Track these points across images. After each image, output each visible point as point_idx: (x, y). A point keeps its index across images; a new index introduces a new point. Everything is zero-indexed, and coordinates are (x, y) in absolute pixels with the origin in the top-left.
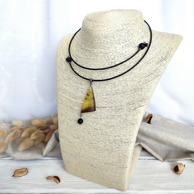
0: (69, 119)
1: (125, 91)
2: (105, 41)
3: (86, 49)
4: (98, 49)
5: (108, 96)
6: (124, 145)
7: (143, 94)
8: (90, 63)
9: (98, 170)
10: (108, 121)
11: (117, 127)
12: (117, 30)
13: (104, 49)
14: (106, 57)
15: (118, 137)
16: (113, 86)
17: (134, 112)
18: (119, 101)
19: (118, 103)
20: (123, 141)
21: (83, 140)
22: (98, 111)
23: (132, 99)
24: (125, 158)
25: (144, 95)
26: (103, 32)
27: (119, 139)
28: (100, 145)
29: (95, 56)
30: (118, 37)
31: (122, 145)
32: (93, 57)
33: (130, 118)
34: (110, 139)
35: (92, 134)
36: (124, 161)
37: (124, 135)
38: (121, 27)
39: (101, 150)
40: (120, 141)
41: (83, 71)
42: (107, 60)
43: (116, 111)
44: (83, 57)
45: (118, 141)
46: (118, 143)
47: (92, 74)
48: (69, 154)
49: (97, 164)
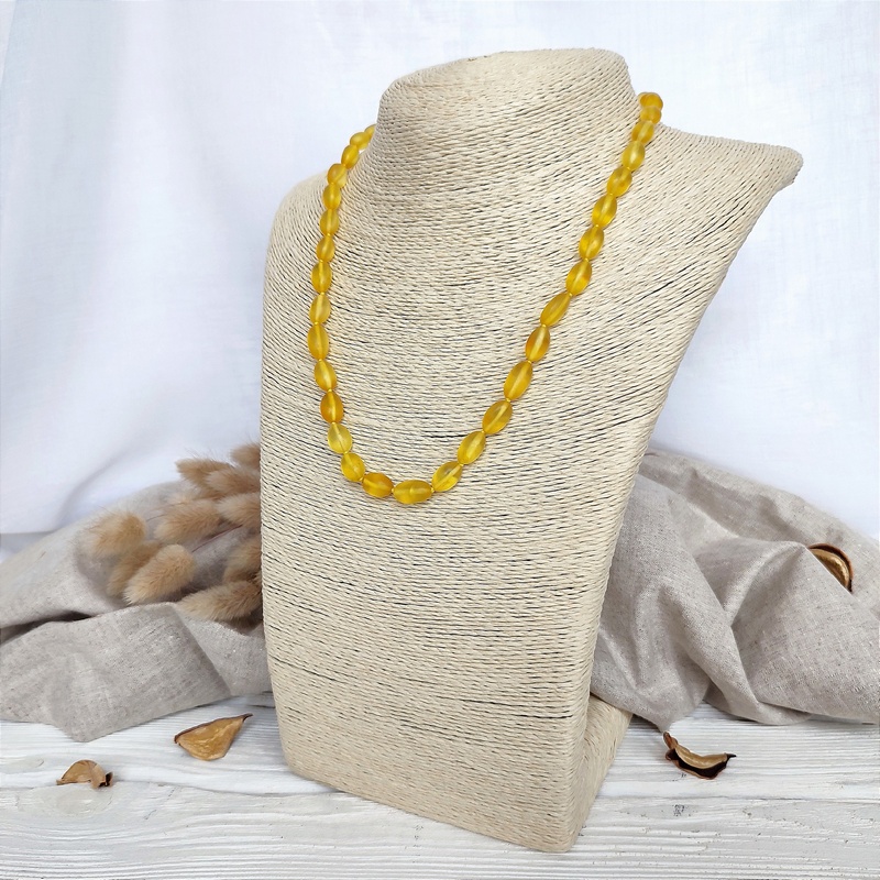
0: (307, 501)
1: (557, 357)
2: (468, 157)
3: (391, 198)
5: (480, 387)
6: (552, 601)
7: (633, 366)
8: (406, 255)
9: (435, 739)
10: (481, 494)
11: (522, 521)
12: (522, 113)
13: (464, 190)
14: (472, 223)
15: (522, 567)
16: (504, 342)
17: (593, 449)
18: (529, 404)
19: (522, 411)
20: (550, 583)
21: (368, 591)
22: (436, 454)
23: (585, 389)
24: (559, 669)
25: (640, 373)
27: (532, 574)
28: (445, 610)
29: (430, 223)
30: (525, 140)
31: (542, 604)
32: (419, 229)
33: (577, 472)
34: (489, 577)
35: (408, 560)
36: (554, 680)
37: (553, 555)
38: (536, 101)
39: (449, 636)
40: (533, 584)
41: (375, 289)
42: (480, 236)
43: (513, 448)
44: (378, 232)
45: (526, 585)
46: (525, 595)
47: (414, 296)
48: (304, 672)
49: (430, 707)
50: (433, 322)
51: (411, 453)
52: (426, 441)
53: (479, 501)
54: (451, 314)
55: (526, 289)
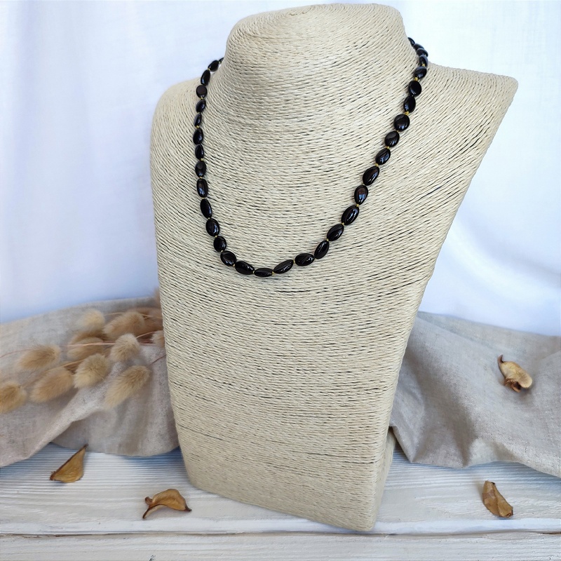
0: (197, 330)
1: (364, 240)
2: (298, 97)
3: (242, 120)
4: (278, 121)
6: (365, 397)
7: (416, 246)
8: (256, 163)
9: (289, 474)
10: (317, 330)
11: (344, 347)
12: (335, 64)
13: (296, 119)
14: (303, 143)
15: (345, 376)
17: (390, 302)
18: (347, 271)
19: (343, 276)
20: (363, 386)
21: (242, 389)
22: (285, 303)
23: (384, 262)
24: (369, 436)
25: (420, 250)
26: (291, 69)
27: (351, 380)
28: (295, 402)
30: (338, 84)
31: (359, 399)
32: (264, 145)
33: (380, 317)
34: (324, 382)
35: (270, 371)
36: (366, 442)
37: (365, 369)
38: (345, 55)
39: (297, 417)
40: (353, 387)
41: (234, 187)
42: (307, 152)
43: (337, 300)
44: (234, 144)
45: (348, 387)
46: (348, 393)
47: (263, 193)
48: (200, 435)
49: (286, 457)
50: (278, 213)
51: (267, 302)
52: (277, 294)
53: (316, 335)
54: (290, 208)
55: (341, 191)
